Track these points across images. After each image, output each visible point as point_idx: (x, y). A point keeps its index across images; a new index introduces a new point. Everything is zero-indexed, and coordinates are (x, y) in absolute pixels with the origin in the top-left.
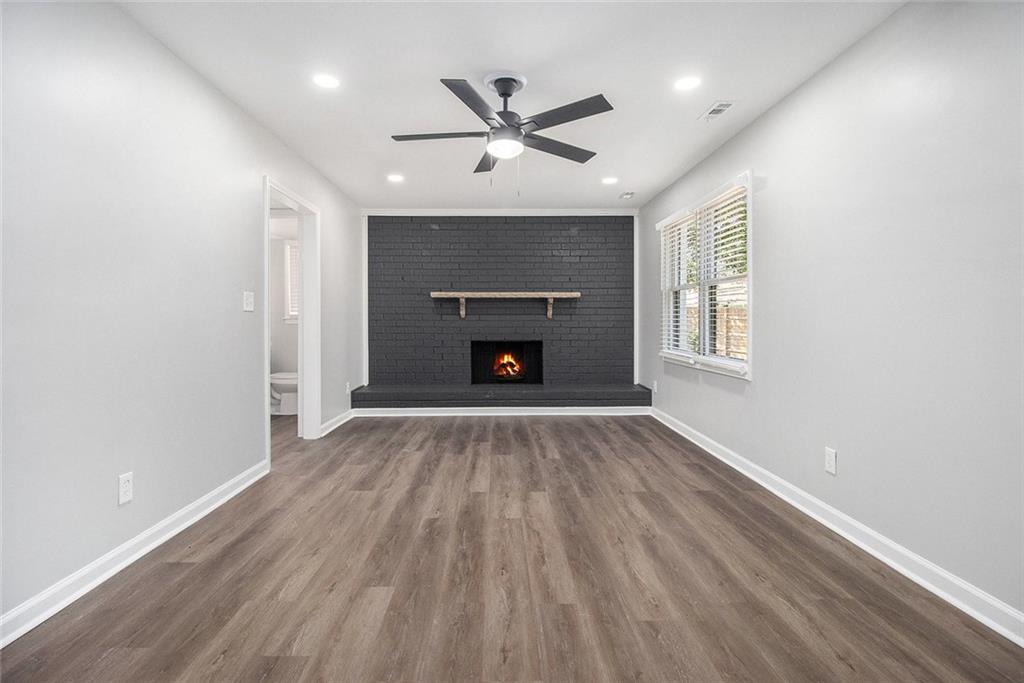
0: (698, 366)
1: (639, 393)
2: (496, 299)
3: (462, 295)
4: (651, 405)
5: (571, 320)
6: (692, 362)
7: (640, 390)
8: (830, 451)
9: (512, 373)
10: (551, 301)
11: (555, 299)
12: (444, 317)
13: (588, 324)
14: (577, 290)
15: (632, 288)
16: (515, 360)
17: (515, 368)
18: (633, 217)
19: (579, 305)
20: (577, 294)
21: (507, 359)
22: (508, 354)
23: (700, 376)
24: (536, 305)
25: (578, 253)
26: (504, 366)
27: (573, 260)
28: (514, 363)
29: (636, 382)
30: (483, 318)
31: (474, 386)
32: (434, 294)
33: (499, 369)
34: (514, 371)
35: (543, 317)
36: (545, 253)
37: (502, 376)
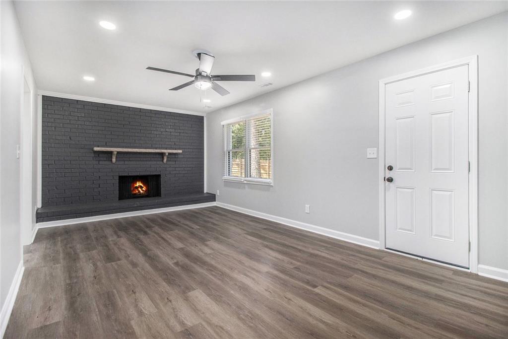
0: (245, 182)
1: (207, 197)
2: (137, 152)
3: (115, 150)
4: (215, 201)
5: (175, 164)
6: (243, 180)
7: (208, 195)
8: (307, 206)
9: (141, 192)
10: (167, 154)
11: (169, 153)
12: (101, 162)
13: (184, 166)
14: (179, 149)
15: (203, 149)
16: (143, 184)
17: (143, 189)
18: (203, 117)
19: (180, 156)
20: (180, 151)
21: (138, 184)
22: (139, 181)
23: (246, 186)
24: (157, 156)
25: (179, 131)
26: (137, 188)
27: (176, 134)
28: (142, 186)
29: (205, 192)
30: (126, 163)
31: (120, 201)
32: (96, 149)
33: (134, 190)
34: (142, 190)
35: (161, 162)
36: (162, 130)
37: (135, 194)
